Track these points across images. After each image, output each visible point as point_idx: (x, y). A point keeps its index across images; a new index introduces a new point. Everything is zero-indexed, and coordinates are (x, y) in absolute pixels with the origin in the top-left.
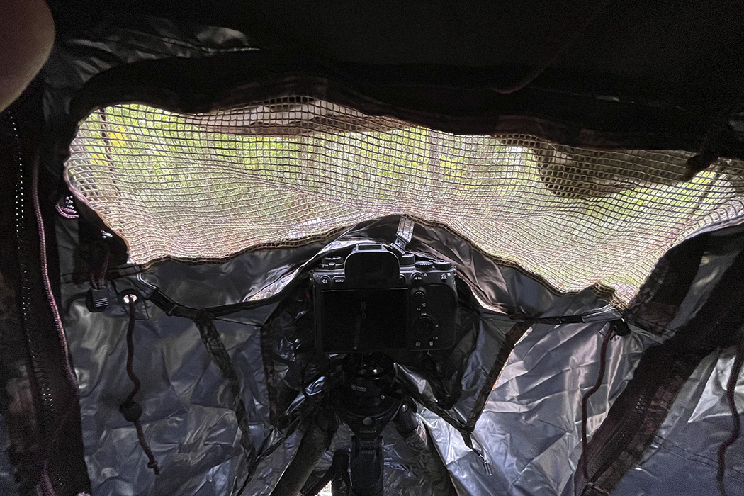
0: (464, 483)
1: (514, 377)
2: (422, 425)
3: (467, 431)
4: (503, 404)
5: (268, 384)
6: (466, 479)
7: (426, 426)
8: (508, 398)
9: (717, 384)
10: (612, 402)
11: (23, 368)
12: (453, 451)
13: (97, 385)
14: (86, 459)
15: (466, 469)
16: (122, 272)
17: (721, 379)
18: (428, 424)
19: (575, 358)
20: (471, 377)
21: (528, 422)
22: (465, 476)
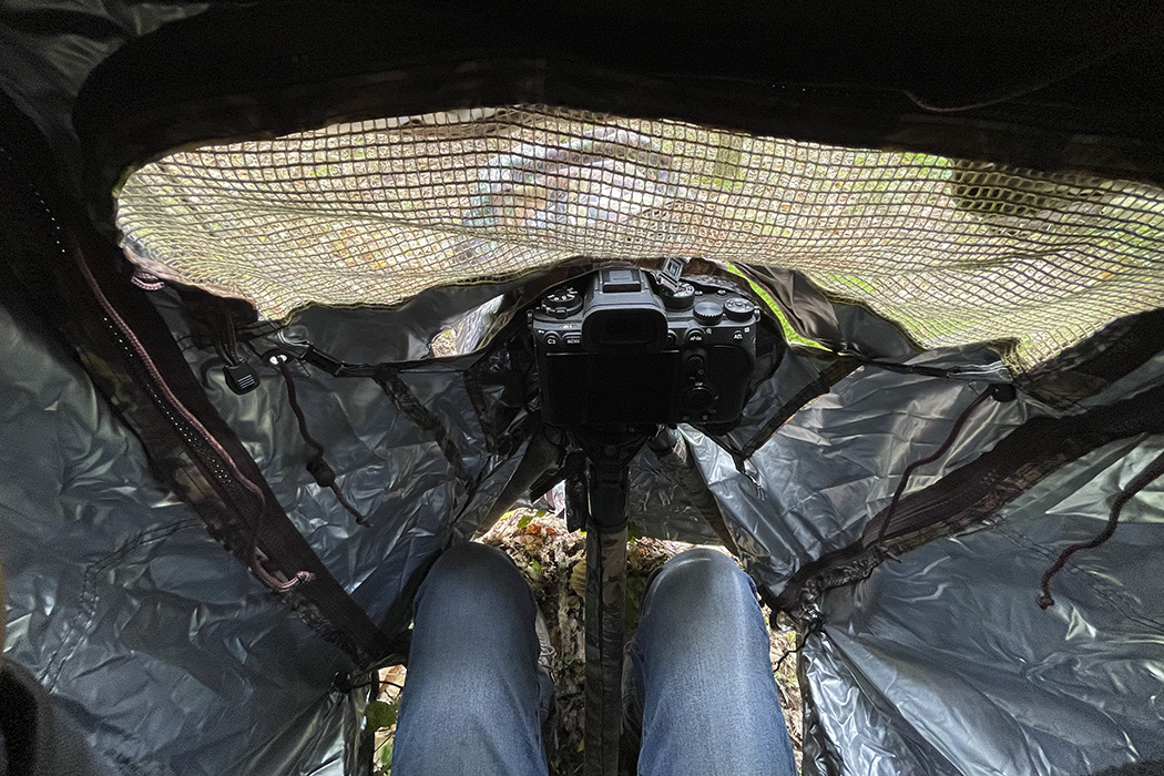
0: (730, 504)
1: (821, 408)
2: (683, 442)
3: (739, 457)
4: (797, 429)
5: (481, 421)
6: (732, 500)
7: (686, 442)
8: (807, 425)
9: (1115, 478)
10: (948, 471)
11: (184, 456)
12: (719, 470)
13: (274, 455)
14: (289, 516)
15: (732, 489)
16: (255, 331)
17: (1122, 474)
18: (690, 440)
19: (917, 405)
20: (758, 405)
21: (827, 456)
22: (731, 497)
